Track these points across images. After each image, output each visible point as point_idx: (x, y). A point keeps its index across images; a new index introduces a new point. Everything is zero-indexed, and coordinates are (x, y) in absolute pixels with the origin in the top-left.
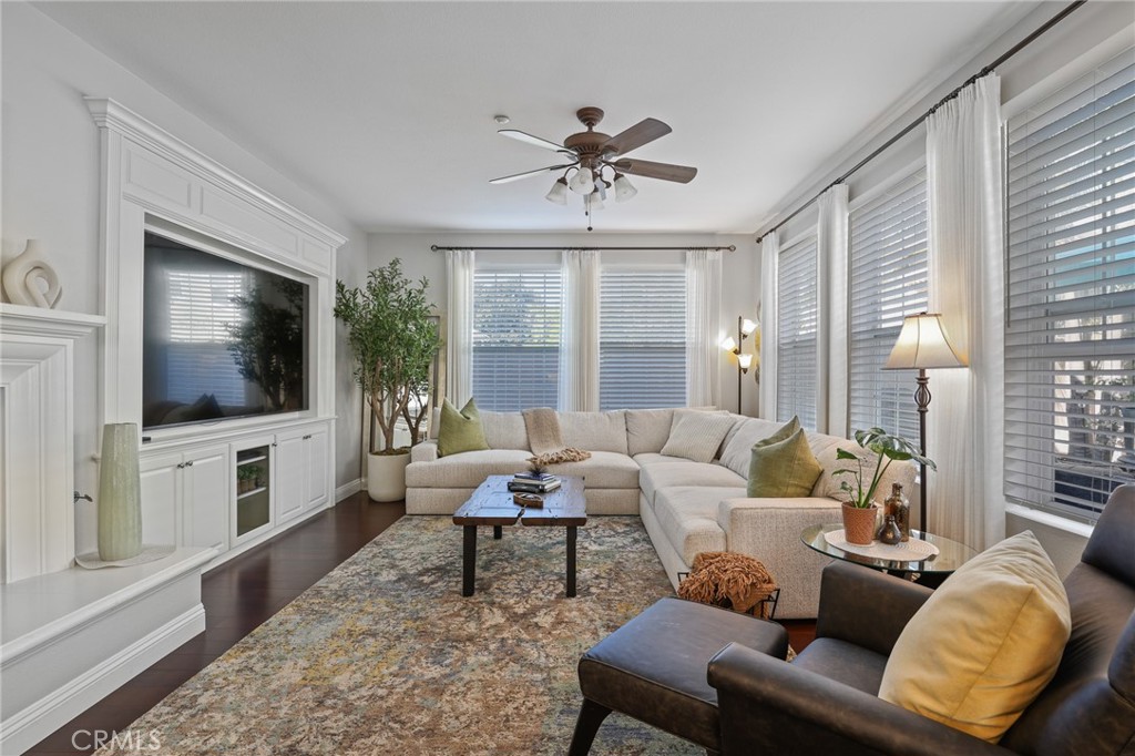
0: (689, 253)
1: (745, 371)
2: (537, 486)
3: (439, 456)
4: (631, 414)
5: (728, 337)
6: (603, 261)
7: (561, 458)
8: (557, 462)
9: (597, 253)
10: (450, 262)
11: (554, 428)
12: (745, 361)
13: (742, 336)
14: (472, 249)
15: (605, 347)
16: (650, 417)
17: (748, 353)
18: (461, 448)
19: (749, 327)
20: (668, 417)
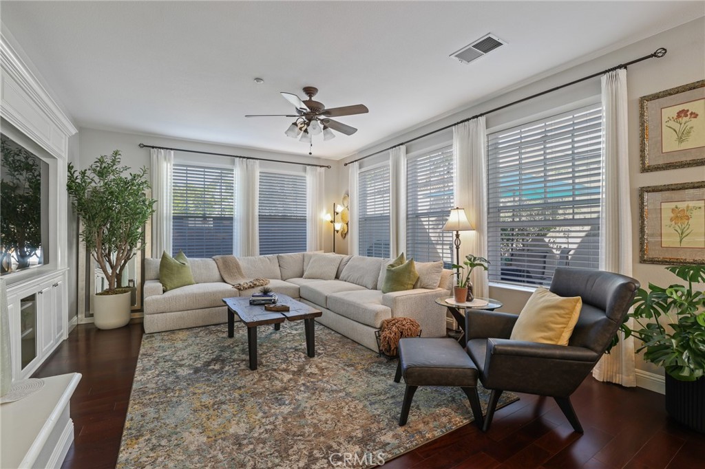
0: (308, 167)
1: (337, 231)
2: (271, 300)
3: (164, 292)
4: (281, 256)
5: (327, 213)
6: (260, 166)
7: (255, 285)
8: (253, 287)
9: (258, 161)
10: (155, 156)
11: (238, 267)
12: (338, 226)
13: (336, 213)
14: (171, 149)
15: (261, 218)
16: (291, 257)
17: (338, 222)
18: (179, 284)
19: (339, 209)
20: (301, 257)
